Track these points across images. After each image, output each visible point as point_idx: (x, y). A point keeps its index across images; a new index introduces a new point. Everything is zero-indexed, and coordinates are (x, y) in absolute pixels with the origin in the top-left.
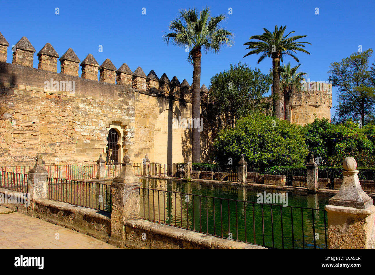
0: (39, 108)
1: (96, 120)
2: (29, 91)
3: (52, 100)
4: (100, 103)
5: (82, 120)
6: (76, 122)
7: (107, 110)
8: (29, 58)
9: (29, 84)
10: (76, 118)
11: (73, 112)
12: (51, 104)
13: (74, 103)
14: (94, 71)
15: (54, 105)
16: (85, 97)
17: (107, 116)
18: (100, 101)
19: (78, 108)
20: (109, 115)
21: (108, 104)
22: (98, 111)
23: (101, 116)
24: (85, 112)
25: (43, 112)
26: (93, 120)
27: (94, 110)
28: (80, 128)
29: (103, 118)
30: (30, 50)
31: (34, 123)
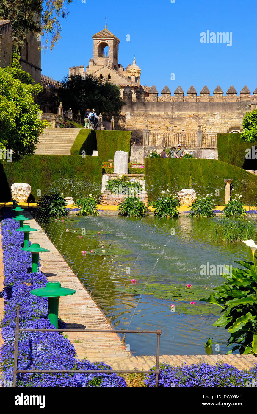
0: (185, 123)
1: (219, 127)
2: (180, 115)
3: (193, 118)
4: (223, 116)
5: (211, 127)
6: (207, 129)
7: (228, 120)
8: (181, 97)
9: (180, 111)
10: (207, 127)
11: (205, 123)
12: (192, 120)
13: (206, 118)
14: (219, 96)
15: (194, 120)
16: (212, 114)
17: (227, 124)
18: (223, 115)
19: (208, 121)
20: (229, 123)
21: (228, 116)
22: (221, 121)
23: (223, 124)
24: (213, 123)
25: (188, 125)
26: (218, 127)
27: (219, 121)
28: (209, 132)
29: (224, 125)
30: (181, 93)
31: (183, 131)
